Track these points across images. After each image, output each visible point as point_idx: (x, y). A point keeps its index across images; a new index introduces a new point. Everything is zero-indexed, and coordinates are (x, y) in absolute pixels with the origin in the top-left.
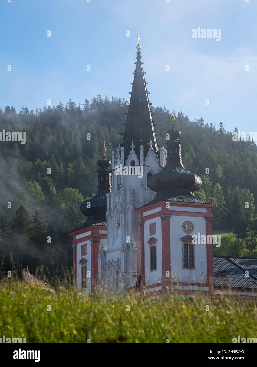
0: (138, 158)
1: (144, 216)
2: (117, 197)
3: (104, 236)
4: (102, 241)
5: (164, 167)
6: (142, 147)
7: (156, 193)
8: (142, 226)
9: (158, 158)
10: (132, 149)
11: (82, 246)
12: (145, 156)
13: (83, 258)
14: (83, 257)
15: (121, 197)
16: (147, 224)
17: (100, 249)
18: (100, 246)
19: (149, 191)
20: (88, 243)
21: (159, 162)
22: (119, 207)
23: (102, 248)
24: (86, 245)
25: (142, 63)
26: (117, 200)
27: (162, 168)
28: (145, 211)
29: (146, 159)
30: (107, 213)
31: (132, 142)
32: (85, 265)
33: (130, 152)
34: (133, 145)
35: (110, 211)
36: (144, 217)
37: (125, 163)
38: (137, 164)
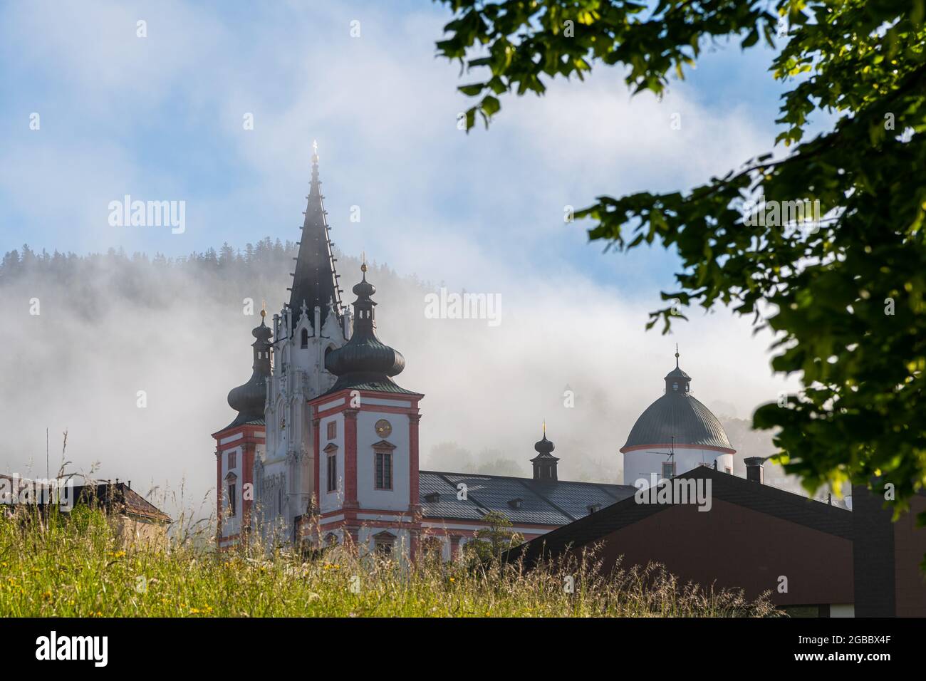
0: (313, 325)
1: (319, 411)
2: (281, 383)
3: (261, 441)
4: (260, 448)
5: (350, 339)
6: (317, 309)
7: (337, 377)
8: (317, 425)
9: (342, 325)
10: (304, 311)
11: (229, 455)
12: (322, 322)
13: (232, 473)
14: (231, 470)
15: (286, 382)
16: (324, 422)
17: (256, 459)
18: (256, 455)
19: (326, 375)
20: (239, 450)
21: (343, 332)
22: (283, 396)
23: (259, 457)
24: (235, 453)
25: (320, 183)
26: (281, 388)
27: (347, 340)
28: (321, 404)
29: (323, 327)
30: (266, 407)
31: (304, 301)
32: (233, 483)
33: (301, 316)
34: (304, 305)
35: (270, 403)
36: (320, 413)
37: (293, 333)
38: (310, 333)
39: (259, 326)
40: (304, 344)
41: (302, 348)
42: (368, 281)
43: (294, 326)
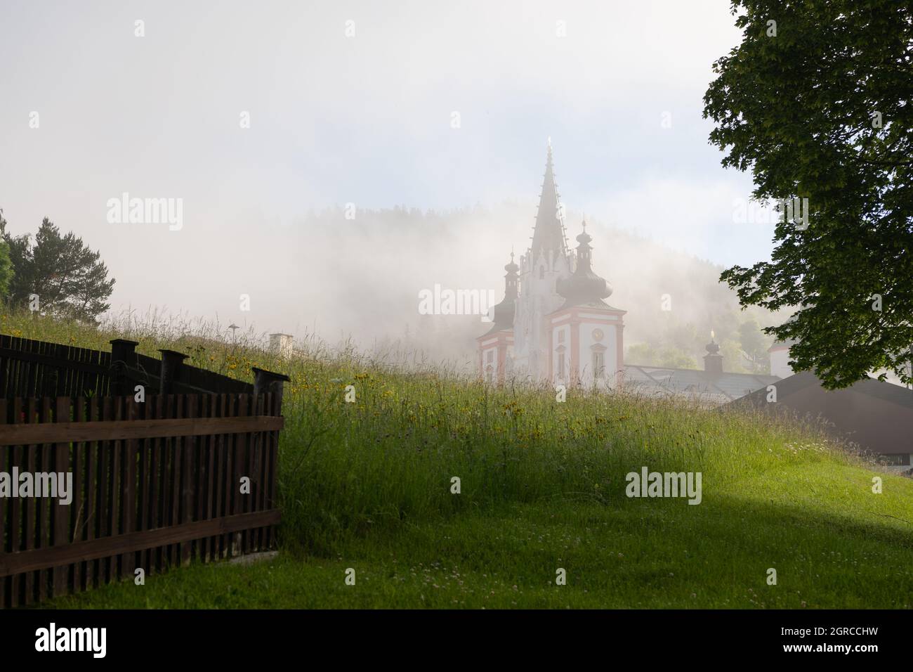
0: (548, 263)
1: (553, 322)
2: (525, 303)
3: (512, 343)
4: (510, 348)
5: (574, 272)
6: (551, 252)
7: (565, 299)
8: (551, 332)
9: (568, 263)
10: (542, 253)
11: (488, 353)
12: (555, 261)
14: (490, 364)
15: (529, 303)
16: (556, 331)
17: (507, 356)
18: (507, 353)
19: (558, 297)
20: (495, 350)
21: (569, 268)
22: (527, 313)
23: (509, 355)
24: (491, 352)
25: (553, 165)
26: (525, 306)
27: (572, 273)
28: (554, 318)
29: (555, 264)
30: (515, 319)
31: (542, 246)
33: (540, 257)
34: (542, 249)
35: (517, 317)
36: (553, 324)
37: (534, 269)
38: (546, 269)
39: (510, 262)
40: (542, 276)
41: (540, 278)
42: (588, 232)
43: (535, 264)
